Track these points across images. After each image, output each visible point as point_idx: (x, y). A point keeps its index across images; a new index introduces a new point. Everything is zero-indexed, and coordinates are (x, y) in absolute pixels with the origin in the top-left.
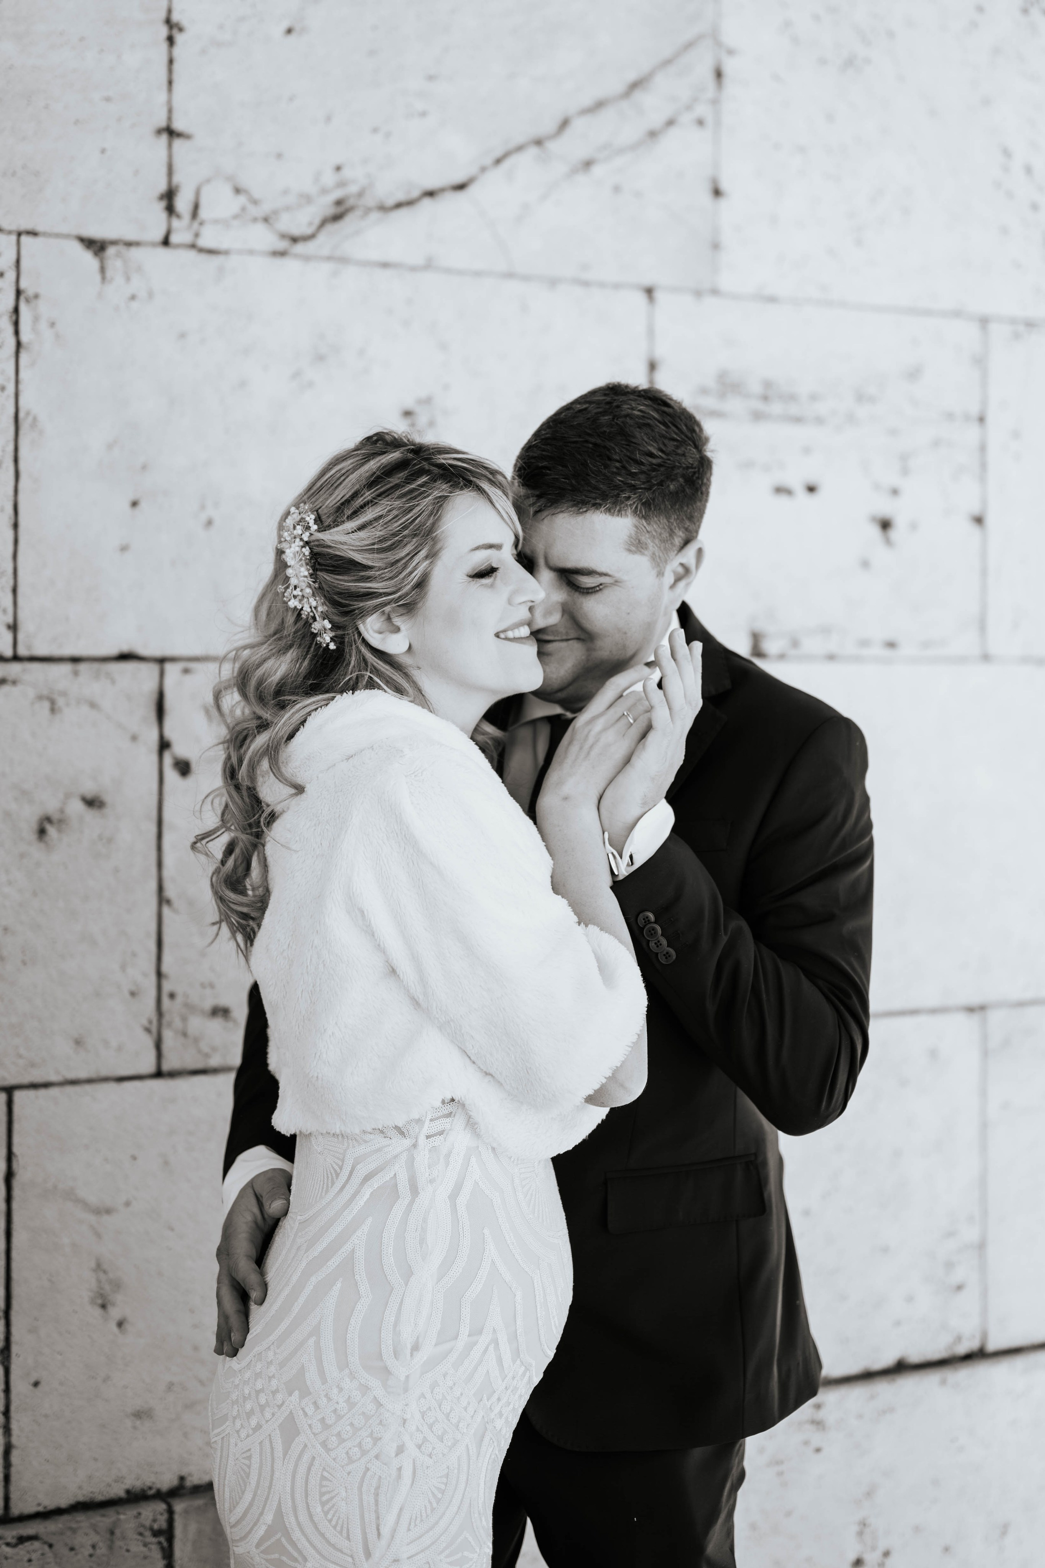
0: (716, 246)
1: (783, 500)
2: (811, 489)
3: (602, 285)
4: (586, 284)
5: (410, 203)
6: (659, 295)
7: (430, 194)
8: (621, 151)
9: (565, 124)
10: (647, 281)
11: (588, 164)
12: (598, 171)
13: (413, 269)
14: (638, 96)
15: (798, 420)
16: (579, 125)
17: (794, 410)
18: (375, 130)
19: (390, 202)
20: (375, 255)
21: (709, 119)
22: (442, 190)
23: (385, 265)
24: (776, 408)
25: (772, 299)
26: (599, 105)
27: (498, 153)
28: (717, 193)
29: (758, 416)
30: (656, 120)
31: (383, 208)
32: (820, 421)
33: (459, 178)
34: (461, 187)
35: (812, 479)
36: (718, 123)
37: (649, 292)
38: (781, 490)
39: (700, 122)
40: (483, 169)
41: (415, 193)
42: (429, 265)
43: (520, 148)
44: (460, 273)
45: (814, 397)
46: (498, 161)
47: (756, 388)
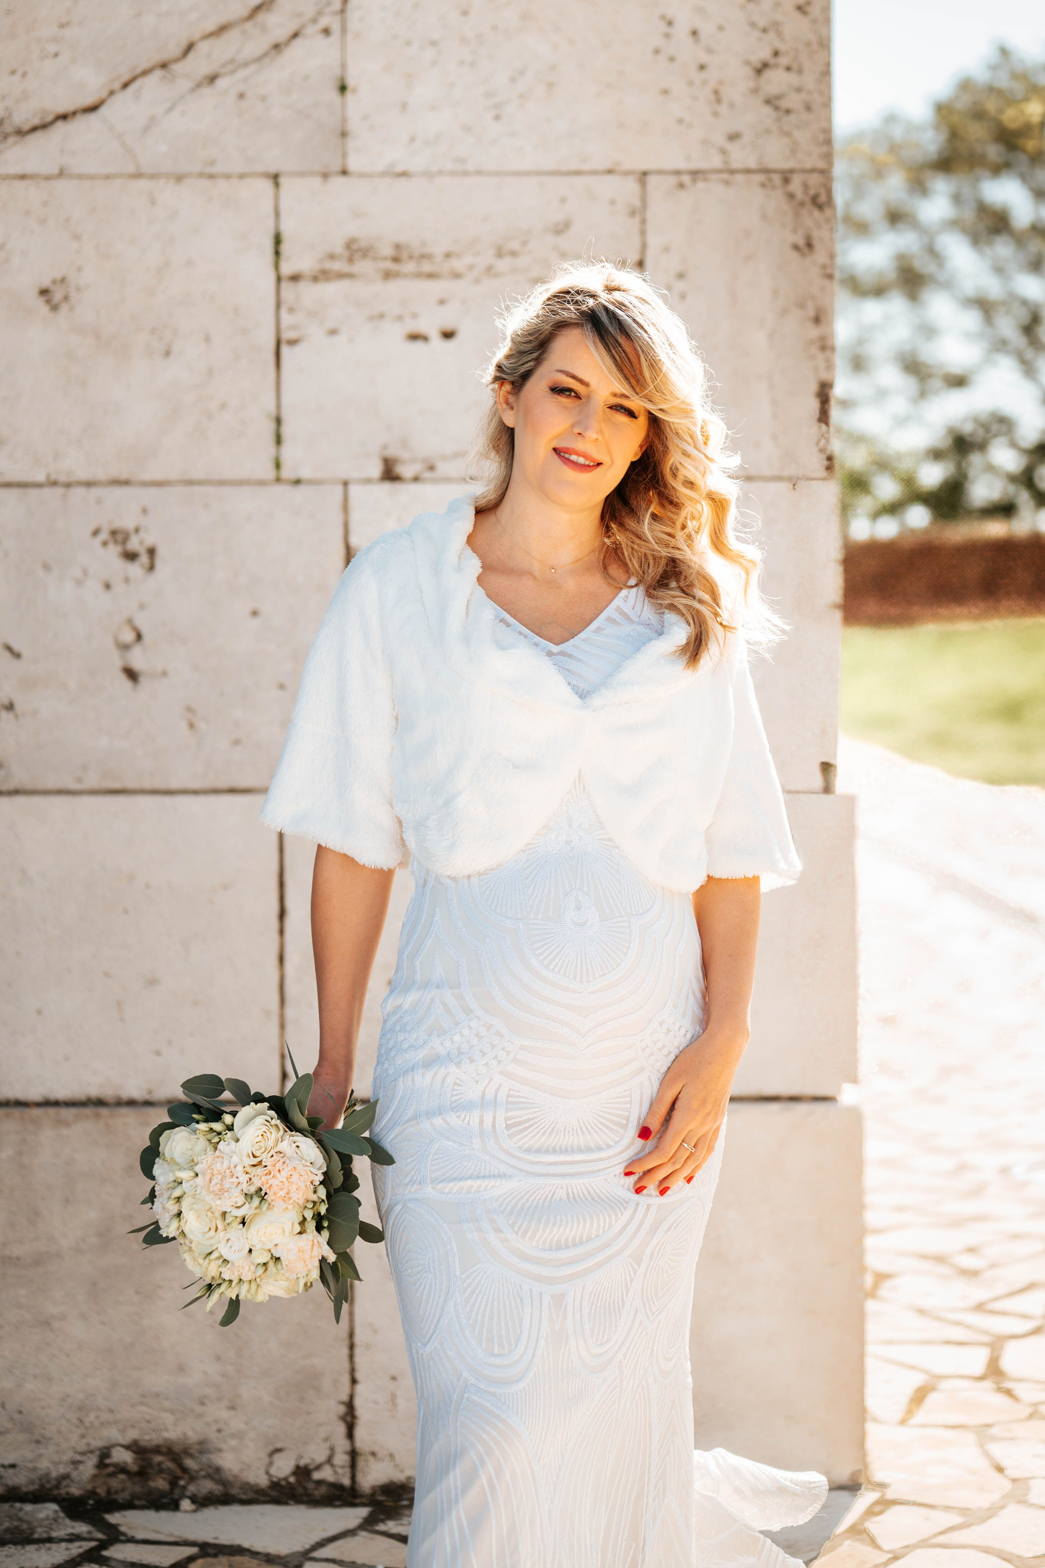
0: (344, 134)
1: (419, 345)
2: (448, 335)
3: (227, 176)
4: (211, 176)
5: (44, 126)
6: (283, 180)
7: (64, 117)
8: (246, 64)
9: (190, 47)
10: (273, 169)
11: (212, 79)
12: (221, 83)
13: (48, 178)
14: (261, 17)
15: (431, 276)
16: (203, 47)
17: (427, 267)
18: (13, 72)
19: (26, 127)
20: (13, 170)
21: (336, 28)
22: (74, 113)
23: (23, 177)
24: (409, 267)
25: (404, 174)
26: (222, 29)
27: (126, 78)
28: (343, 88)
29: (388, 275)
30: (281, 34)
31: (21, 133)
32: (457, 276)
33: (89, 101)
34: (93, 108)
35: (449, 326)
36: (344, 30)
37: (275, 178)
38: (414, 337)
39: (326, 32)
40: (112, 93)
41: (50, 118)
42: (62, 174)
43: (145, 73)
44: (91, 177)
45: (448, 255)
46: (126, 85)
47: (388, 252)
